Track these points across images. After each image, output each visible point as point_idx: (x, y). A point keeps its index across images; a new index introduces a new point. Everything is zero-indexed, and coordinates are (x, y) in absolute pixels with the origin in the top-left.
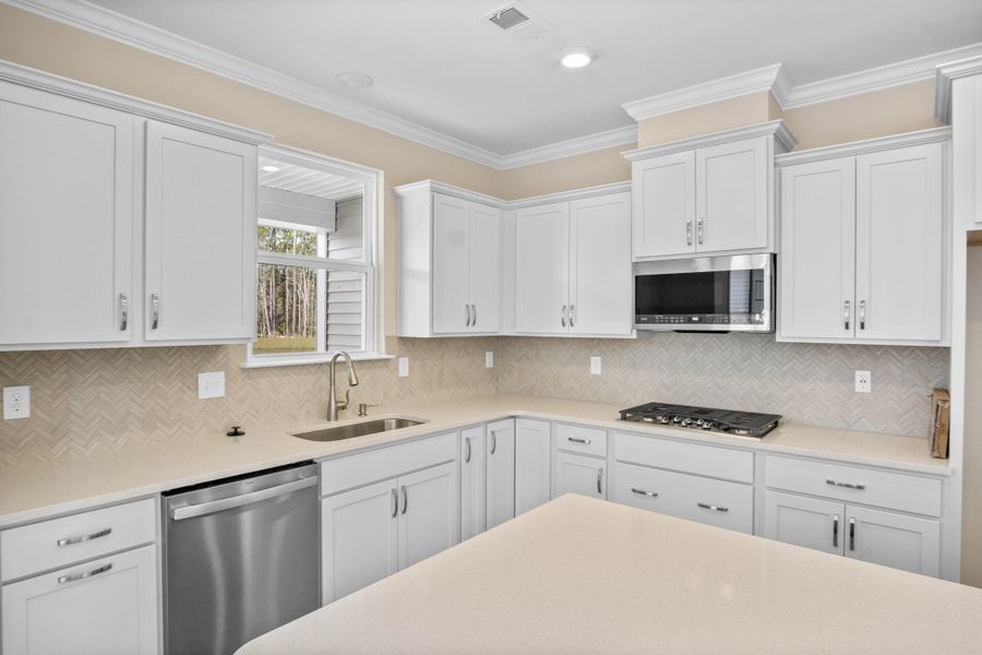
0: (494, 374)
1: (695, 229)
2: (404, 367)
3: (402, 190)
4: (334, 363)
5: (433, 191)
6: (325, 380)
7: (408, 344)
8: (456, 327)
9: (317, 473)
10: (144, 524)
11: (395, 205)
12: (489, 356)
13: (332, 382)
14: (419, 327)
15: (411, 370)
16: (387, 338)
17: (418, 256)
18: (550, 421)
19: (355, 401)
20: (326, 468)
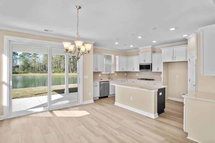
0: (126, 76)
1: (145, 60)
2: (116, 74)
3: (115, 56)
4: (109, 74)
5: (119, 57)
6: (108, 76)
7: (116, 72)
8: (121, 70)
9: (109, 82)
10: (98, 84)
11: (115, 58)
12: (126, 74)
13: (109, 76)
14: (117, 70)
15: (117, 75)
16: (114, 72)
17: (117, 63)
18: (131, 80)
19: (111, 78)
20: (110, 82)
